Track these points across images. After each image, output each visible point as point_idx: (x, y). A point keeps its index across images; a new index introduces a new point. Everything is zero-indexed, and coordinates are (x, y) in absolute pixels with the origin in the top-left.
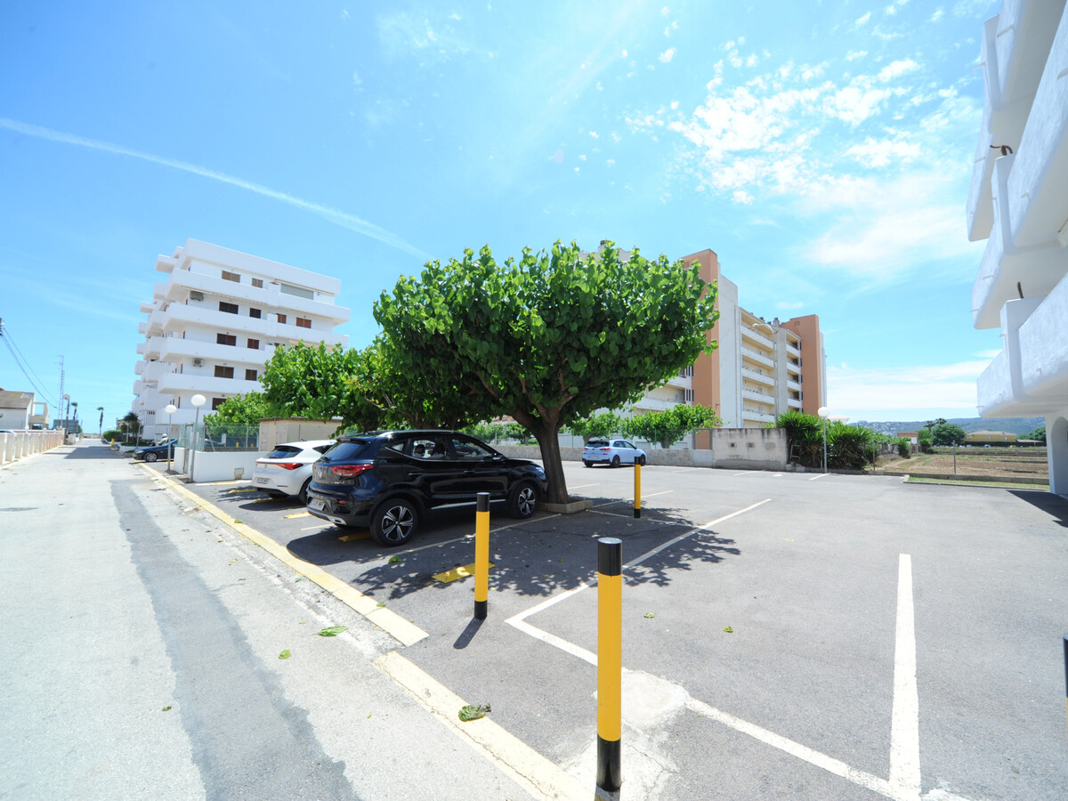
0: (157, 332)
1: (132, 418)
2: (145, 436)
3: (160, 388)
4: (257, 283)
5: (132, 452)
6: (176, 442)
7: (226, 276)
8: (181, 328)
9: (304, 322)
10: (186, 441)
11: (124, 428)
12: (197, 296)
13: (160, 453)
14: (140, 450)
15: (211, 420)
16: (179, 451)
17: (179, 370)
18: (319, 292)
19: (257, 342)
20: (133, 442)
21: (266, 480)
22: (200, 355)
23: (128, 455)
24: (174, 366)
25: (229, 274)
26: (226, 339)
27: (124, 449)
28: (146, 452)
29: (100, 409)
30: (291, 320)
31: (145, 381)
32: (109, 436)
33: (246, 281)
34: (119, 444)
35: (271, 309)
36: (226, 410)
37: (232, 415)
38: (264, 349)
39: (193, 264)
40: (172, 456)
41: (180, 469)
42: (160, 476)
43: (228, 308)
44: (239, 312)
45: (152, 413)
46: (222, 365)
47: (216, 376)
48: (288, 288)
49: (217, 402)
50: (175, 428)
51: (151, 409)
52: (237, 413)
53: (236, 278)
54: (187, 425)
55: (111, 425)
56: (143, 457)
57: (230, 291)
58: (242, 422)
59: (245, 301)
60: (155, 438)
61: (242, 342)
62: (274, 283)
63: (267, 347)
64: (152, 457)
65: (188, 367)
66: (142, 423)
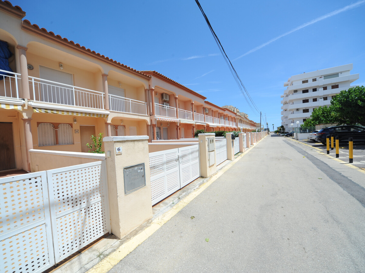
0: (286, 103)
1: (282, 127)
2: (286, 131)
3: (288, 118)
4: (314, 80)
5: (284, 135)
6: (294, 132)
7: (304, 82)
8: (292, 102)
9: (335, 86)
10: (296, 131)
11: (280, 129)
12: (296, 91)
13: (291, 135)
14: (286, 134)
15: (303, 126)
16: (295, 134)
17: (293, 113)
18: (341, 73)
19: (316, 99)
20: (283, 133)
21: (312, 138)
22: (298, 108)
23: (283, 136)
24: (291, 112)
25: (304, 81)
26: (306, 101)
27: (281, 135)
28: (287, 135)
29: (273, 125)
30: (329, 88)
31: (284, 116)
32: (276, 132)
33: (310, 81)
34: (280, 133)
35: (320, 87)
36: (306, 123)
37: (308, 124)
38: (319, 101)
39: (294, 83)
40: (293, 136)
41: (295, 138)
42: (291, 139)
43: (305, 91)
44: (309, 92)
45: (287, 125)
46: (305, 109)
47: (303, 112)
48: (326, 77)
49: (304, 120)
50: (293, 128)
51: (286, 124)
52: (309, 123)
53: (307, 81)
54: (296, 128)
55: (276, 129)
56: (287, 136)
57: (305, 86)
58: (311, 126)
59: (310, 88)
60: (288, 131)
61: (311, 100)
62: (321, 78)
63: (320, 100)
64: (289, 136)
65: (295, 112)
66: (285, 128)
